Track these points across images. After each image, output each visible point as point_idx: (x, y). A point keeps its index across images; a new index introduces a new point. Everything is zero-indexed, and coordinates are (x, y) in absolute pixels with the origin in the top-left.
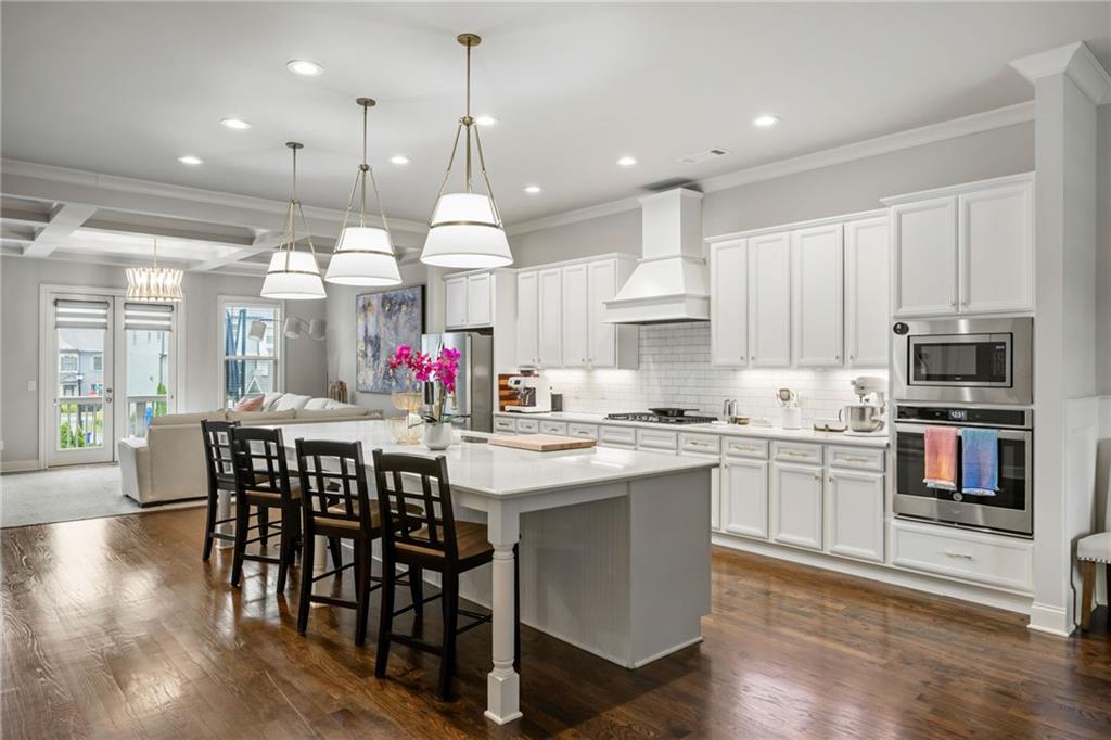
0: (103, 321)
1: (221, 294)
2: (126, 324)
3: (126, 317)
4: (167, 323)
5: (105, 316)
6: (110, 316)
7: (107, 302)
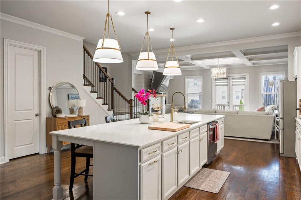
0: (227, 83)
1: (260, 72)
2: (232, 84)
3: (233, 82)
4: (244, 83)
5: (227, 82)
6: (228, 82)
7: (227, 78)
